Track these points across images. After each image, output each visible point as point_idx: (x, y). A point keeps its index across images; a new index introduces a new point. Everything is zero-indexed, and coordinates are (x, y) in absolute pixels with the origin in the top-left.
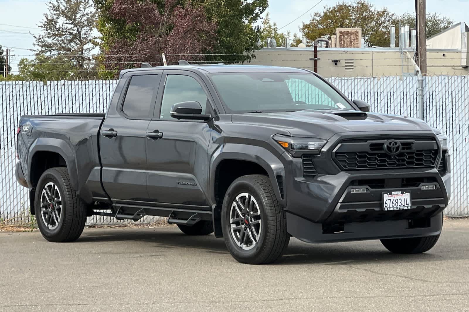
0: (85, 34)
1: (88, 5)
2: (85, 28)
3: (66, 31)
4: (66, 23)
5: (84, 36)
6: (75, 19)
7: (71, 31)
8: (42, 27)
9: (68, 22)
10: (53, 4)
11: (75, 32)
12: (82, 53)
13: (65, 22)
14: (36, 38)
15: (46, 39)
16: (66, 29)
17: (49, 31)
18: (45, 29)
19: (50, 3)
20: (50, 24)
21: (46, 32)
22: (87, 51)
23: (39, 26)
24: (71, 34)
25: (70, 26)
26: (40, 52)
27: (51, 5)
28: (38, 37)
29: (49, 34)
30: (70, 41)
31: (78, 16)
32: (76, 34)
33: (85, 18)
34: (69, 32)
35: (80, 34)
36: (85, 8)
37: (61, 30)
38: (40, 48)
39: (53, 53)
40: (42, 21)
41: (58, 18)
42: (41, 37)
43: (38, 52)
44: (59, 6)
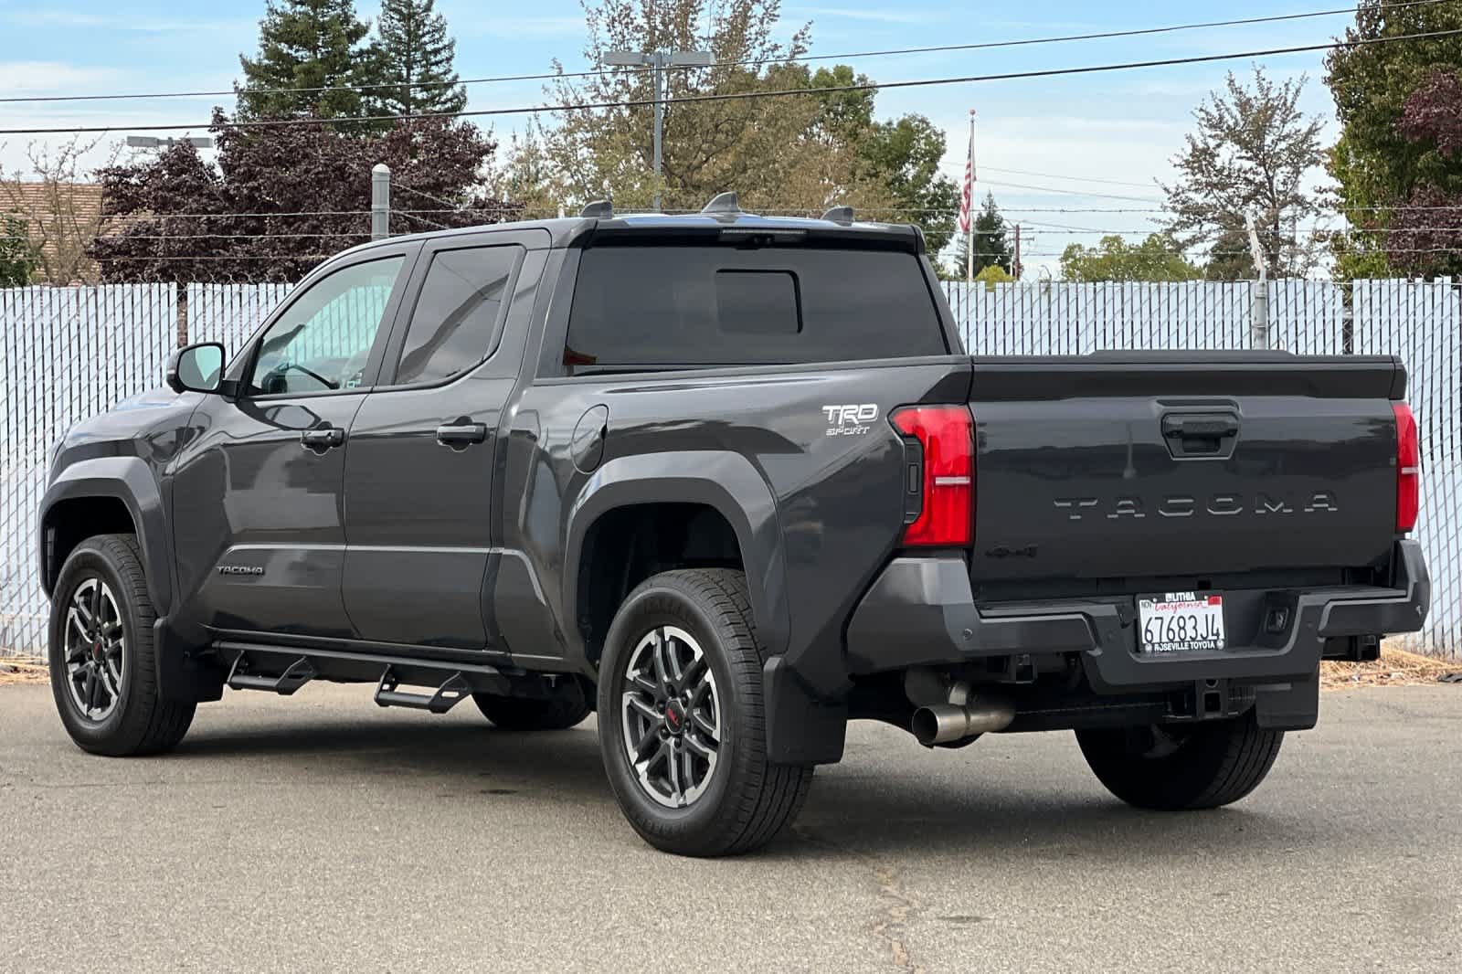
0: (1284, 183)
1: (1291, 116)
2: (1283, 168)
3: (1239, 176)
4: (1240, 158)
5: (1281, 188)
6: (1260, 148)
7: (1250, 176)
8: (1181, 166)
9: (1243, 154)
10: (1207, 113)
11: (1259, 179)
12: (1276, 227)
13: (1238, 155)
14: (1169, 192)
15: (1191, 195)
16: (1239, 170)
17: (1199, 176)
18: (1189, 170)
19: (1201, 110)
20: (1200, 159)
21: (1190, 177)
22: (1289, 223)
23: (1175, 166)
24: (1249, 182)
25: (1248, 165)
26: (1177, 224)
27: (1203, 114)
28: (1173, 191)
29: (1197, 182)
30: (1246, 200)
31: (1268, 140)
32: (1262, 184)
33: (1283, 145)
34: (1245, 179)
35: (1271, 184)
36: (1284, 122)
37: (1226, 173)
38: (1176, 217)
39: (1207, 226)
40: (1181, 153)
41: (1219, 146)
42: (1180, 190)
43: (1171, 226)
44: (1221, 118)
